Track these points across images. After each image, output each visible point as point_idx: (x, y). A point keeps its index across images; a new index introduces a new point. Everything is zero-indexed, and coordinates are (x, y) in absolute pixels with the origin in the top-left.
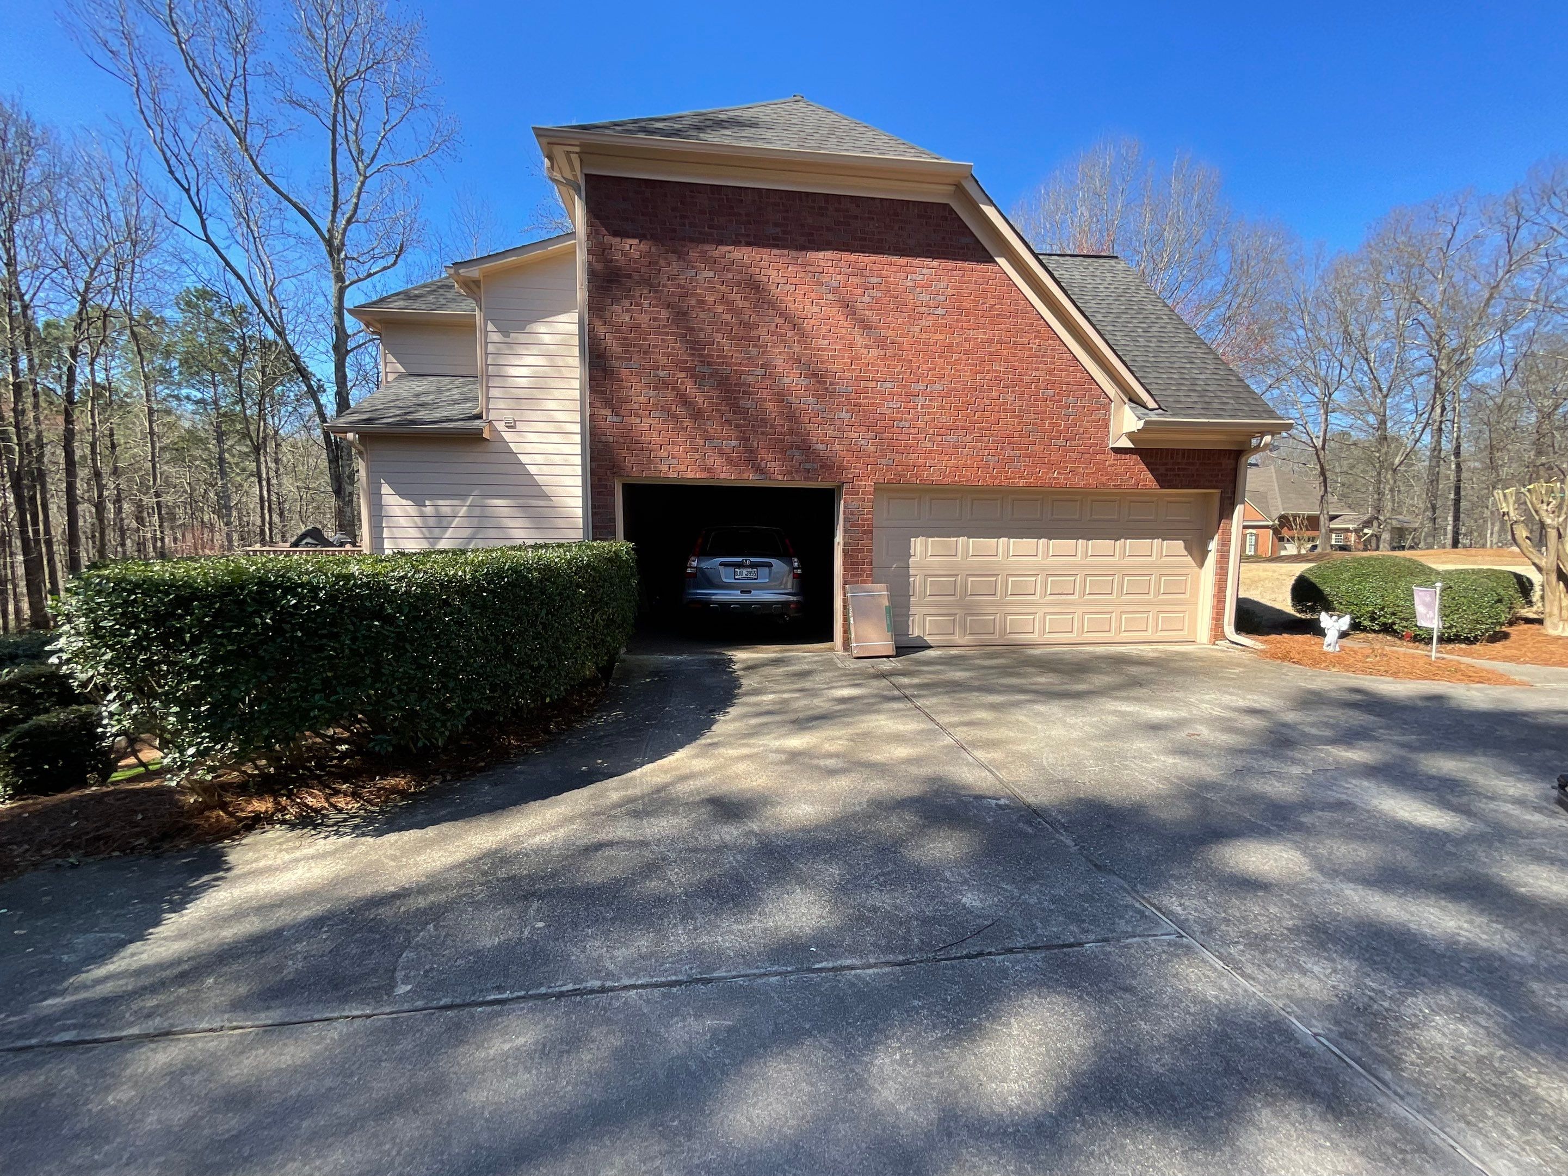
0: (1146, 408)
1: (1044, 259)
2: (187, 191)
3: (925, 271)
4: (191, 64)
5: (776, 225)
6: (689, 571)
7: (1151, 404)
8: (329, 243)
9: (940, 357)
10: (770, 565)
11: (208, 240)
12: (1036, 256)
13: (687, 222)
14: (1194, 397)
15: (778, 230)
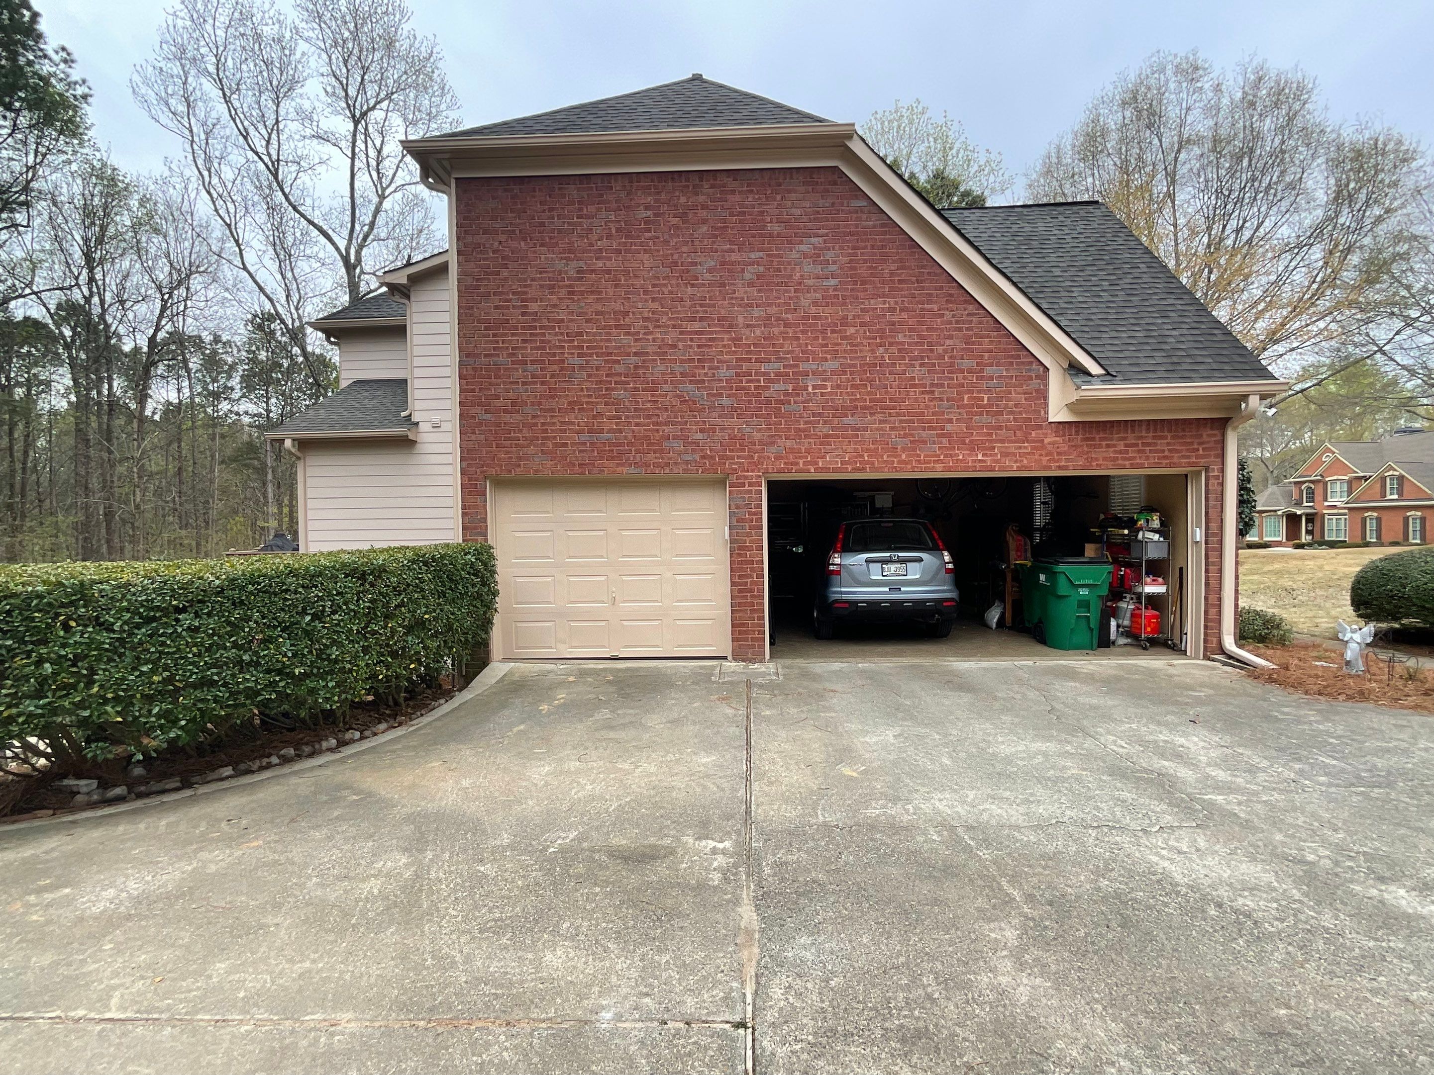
0: (1089, 374)
1: (946, 214)
2: (229, 226)
3: (813, 240)
4: (233, 112)
5: (647, 208)
6: (831, 568)
7: (1094, 369)
8: (346, 260)
9: (833, 332)
10: (920, 560)
11: (245, 268)
12: (938, 212)
13: (555, 213)
14: (1159, 357)
15: (649, 213)
